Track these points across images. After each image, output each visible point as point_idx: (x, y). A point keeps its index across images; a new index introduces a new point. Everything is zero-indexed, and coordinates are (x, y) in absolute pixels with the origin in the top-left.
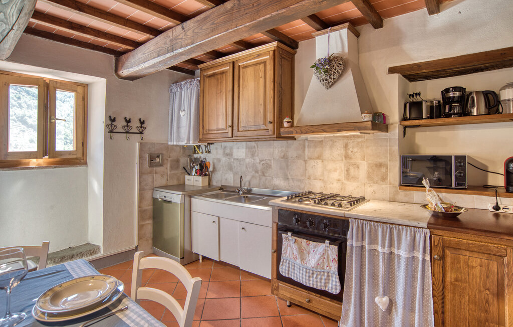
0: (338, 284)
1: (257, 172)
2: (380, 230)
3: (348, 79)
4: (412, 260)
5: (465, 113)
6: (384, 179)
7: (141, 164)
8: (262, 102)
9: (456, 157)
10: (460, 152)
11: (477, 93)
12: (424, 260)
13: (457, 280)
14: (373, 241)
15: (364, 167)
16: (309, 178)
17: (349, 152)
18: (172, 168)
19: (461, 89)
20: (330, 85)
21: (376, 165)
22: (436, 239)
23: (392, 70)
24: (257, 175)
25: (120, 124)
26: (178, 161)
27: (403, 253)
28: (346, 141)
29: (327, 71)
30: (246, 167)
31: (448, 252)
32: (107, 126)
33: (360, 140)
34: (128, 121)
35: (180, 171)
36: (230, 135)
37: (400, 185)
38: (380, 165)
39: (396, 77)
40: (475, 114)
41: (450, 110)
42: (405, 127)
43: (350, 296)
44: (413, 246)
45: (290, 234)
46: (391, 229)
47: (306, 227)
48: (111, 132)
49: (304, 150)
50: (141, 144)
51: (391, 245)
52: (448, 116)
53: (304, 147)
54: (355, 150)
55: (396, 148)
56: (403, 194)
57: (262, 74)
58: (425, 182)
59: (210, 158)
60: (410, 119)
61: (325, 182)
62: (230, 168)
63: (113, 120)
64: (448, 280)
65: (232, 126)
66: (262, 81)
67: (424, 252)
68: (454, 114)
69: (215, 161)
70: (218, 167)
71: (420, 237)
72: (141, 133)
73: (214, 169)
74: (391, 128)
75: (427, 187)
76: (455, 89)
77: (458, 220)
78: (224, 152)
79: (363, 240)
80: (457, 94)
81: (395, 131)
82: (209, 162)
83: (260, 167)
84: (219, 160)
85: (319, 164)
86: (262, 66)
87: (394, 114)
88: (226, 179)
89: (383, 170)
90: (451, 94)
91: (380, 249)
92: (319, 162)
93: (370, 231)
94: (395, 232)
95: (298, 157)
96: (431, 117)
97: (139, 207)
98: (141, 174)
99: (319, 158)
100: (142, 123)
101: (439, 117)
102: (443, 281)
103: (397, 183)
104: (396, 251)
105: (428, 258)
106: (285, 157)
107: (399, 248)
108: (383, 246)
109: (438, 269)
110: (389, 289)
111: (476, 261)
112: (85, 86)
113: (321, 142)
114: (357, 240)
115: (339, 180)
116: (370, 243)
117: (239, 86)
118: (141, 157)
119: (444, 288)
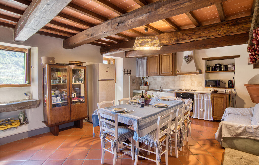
0: (192, 107)
1: (165, 84)
2: (201, 95)
3: (193, 62)
4: (208, 101)
5: (220, 70)
6: (201, 85)
7: (131, 83)
8: (169, 66)
9: (218, 80)
10: (219, 79)
11: (223, 65)
12: (210, 100)
13: (216, 103)
14: (200, 97)
15: (196, 83)
16: (181, 86)
17: (192, 79)
18: (137, 84)
19: (220, 64)
20: (188, 63)
21: (199, 82)
22: (212, 96)
23: (203, 59)
24: (165, 85)
25: (126, 71)
26: (138, 82)
27: (206, 99)
28: (191, 76)
29: (188, 59)
30: (161, 83)
31: (215, 98)
32: (124, 71)
33: (195, 76)
34: (128, 70)
35: (139, 85)
36: (159, 74)
37: (205, 87)
38: (200, 82)
39: (204, 61)
40: (222, 70)
41: (217, 69)
42: (206, 73)
43: (195, 110)
44: (208, 98)
45: (180, 98)
46: (203, 95)
47: (184, 96)
48: (125, 73)
49: (179, 78)
50: (130, 77)
51: (203, 98)
52: (216, 70)
53: (179, 77)
54: (194, 78)
55: (204, 78)
56: (206, 89)
57: (169, 58)
58: (211, 86)
59: (148, 81)
60: (207, 71)
61: (185, 87)
62: (156, 84)
63: (125, 70)
64: (214, 103)
65: (159, 72)
66: (169, 60)
67: (210, 99)
68: (218, 70)
69: (150, 82)
70: (151, 83)
71: (209, 96)
72: (130, 73)
73: (150, 84)
74: (203, 73)
75: (211, 87)
76: (218, 64)
77: (217, 93)
78: (153, 79)
79: (197, 98)
80: (218, 65)
81: (204, 74)
82: (148, 82)
83: (166, 83)
84: (152, 82)
85: (184, 82)
86: (169, 56)
87: (204, 70)
88: (154, 87)
89: (201, 83)
90: (217, 65)
91: (201, 99)
92: (184, 81)
93: (199, 95)
94: (204, 95)
95: (178, 80)
96: (212, 71)
97: (130, 95)
98: (131, 85)
99: (184, 80)
100: (130, 70)
101: (214, 71)
102: (214, 104)
103: (204, 86)
104: (204, 99)
105: (211, 100)
106: (174, 80)
107: (205, 98)
108: (202, 98)
109: (213, 101)
110: (203, 107)
111: (219, 99)
112: (115, 60)
113: (184, 76)
114: (196, 98)
115: (189, 86)
116: (199, 98)
117: (161, 61)
118: (131, 81)
119: (214, 105)
